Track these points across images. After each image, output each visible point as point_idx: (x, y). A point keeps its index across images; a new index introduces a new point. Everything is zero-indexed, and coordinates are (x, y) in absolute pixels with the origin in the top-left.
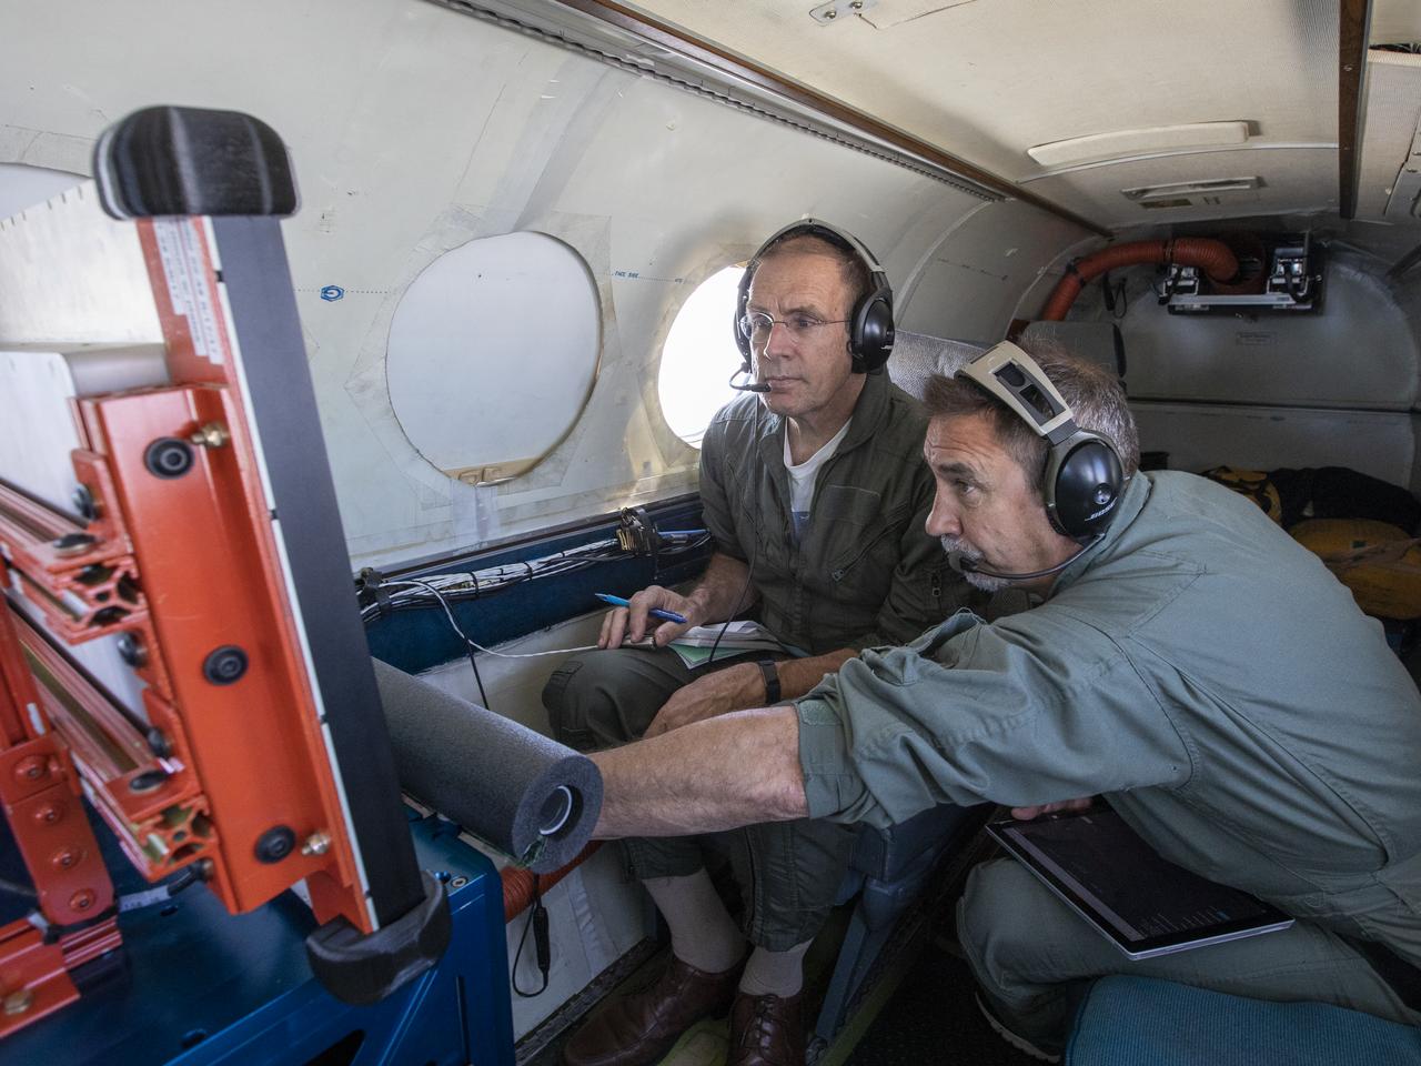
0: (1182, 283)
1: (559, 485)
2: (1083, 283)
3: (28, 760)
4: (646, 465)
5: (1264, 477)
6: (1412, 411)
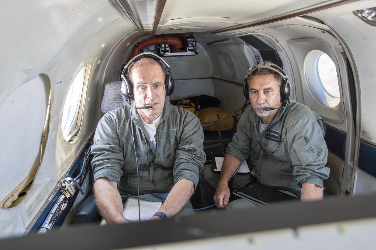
0: (166, 49)
4: (62, 159)
5: (189, 101)
6: (212, 78)
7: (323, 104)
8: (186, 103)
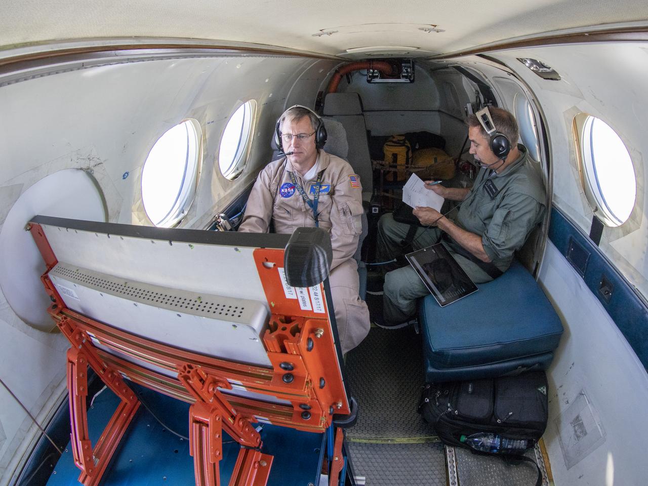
0: (375, 75)
1: (196, 216)
2: (342, 76)
3: (210, 387)
4: (219, 195)
5: (404, 138)
6: (439, 111)
7: (533, 159)
8: (398, 140)
